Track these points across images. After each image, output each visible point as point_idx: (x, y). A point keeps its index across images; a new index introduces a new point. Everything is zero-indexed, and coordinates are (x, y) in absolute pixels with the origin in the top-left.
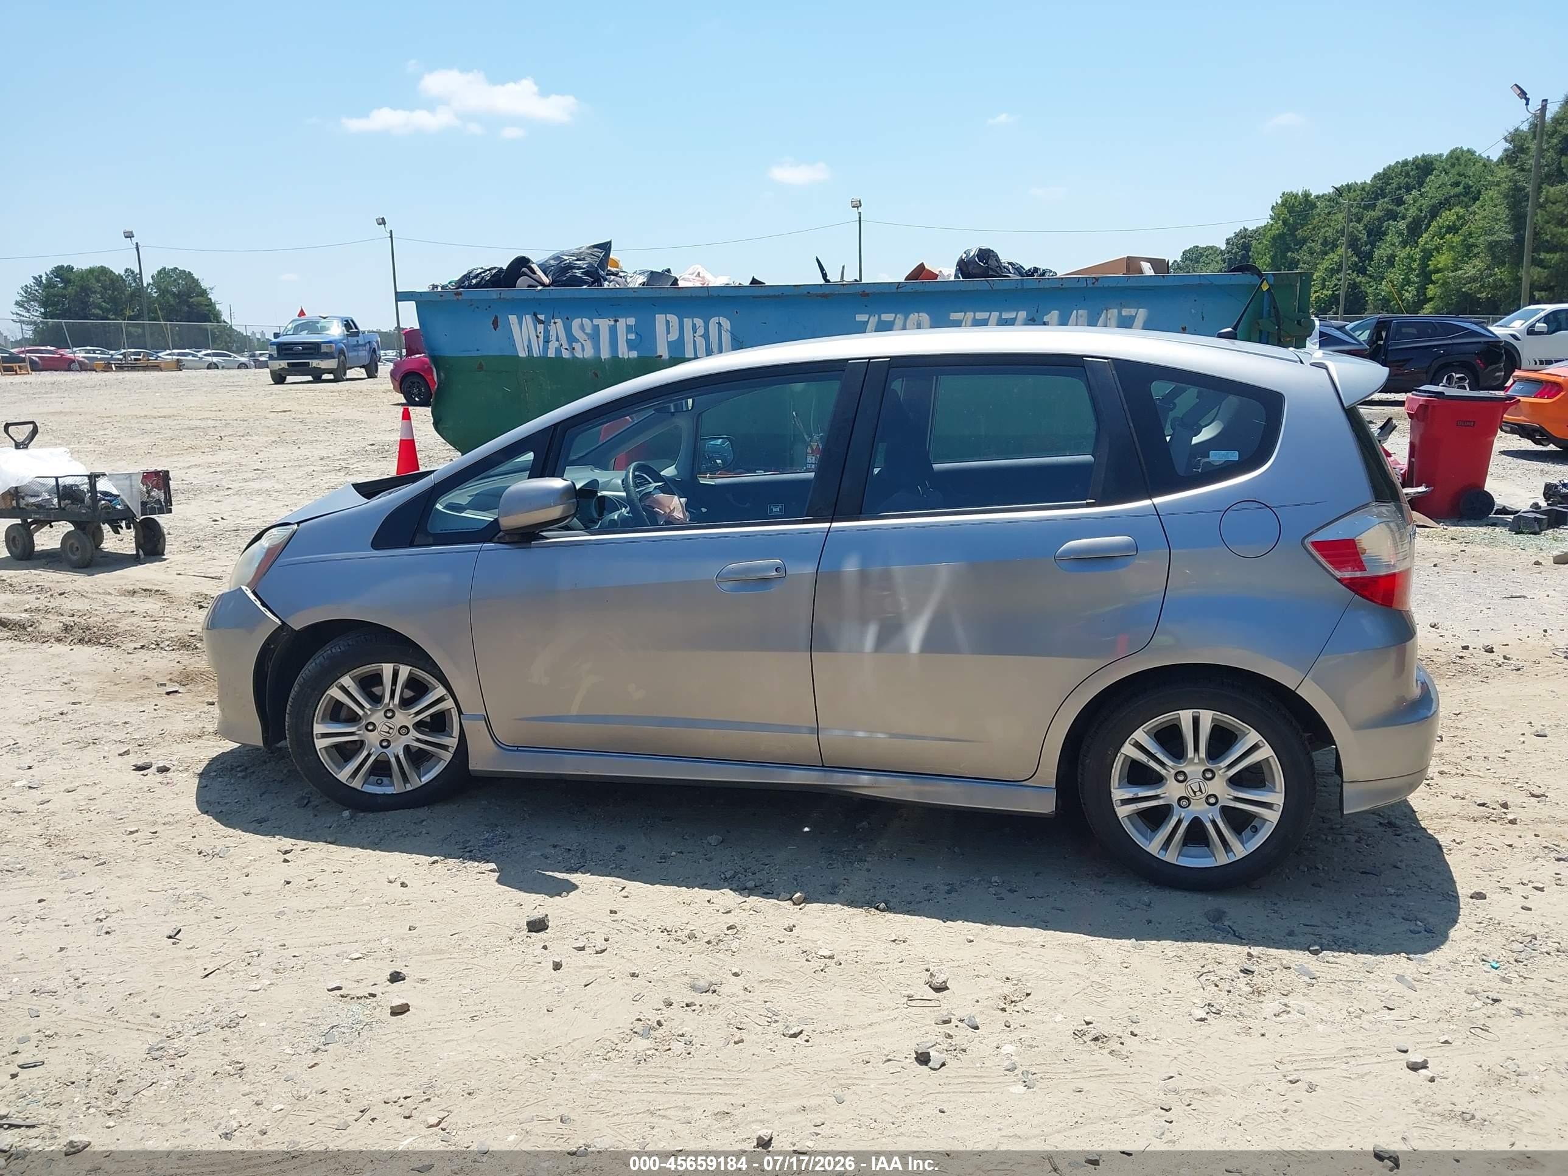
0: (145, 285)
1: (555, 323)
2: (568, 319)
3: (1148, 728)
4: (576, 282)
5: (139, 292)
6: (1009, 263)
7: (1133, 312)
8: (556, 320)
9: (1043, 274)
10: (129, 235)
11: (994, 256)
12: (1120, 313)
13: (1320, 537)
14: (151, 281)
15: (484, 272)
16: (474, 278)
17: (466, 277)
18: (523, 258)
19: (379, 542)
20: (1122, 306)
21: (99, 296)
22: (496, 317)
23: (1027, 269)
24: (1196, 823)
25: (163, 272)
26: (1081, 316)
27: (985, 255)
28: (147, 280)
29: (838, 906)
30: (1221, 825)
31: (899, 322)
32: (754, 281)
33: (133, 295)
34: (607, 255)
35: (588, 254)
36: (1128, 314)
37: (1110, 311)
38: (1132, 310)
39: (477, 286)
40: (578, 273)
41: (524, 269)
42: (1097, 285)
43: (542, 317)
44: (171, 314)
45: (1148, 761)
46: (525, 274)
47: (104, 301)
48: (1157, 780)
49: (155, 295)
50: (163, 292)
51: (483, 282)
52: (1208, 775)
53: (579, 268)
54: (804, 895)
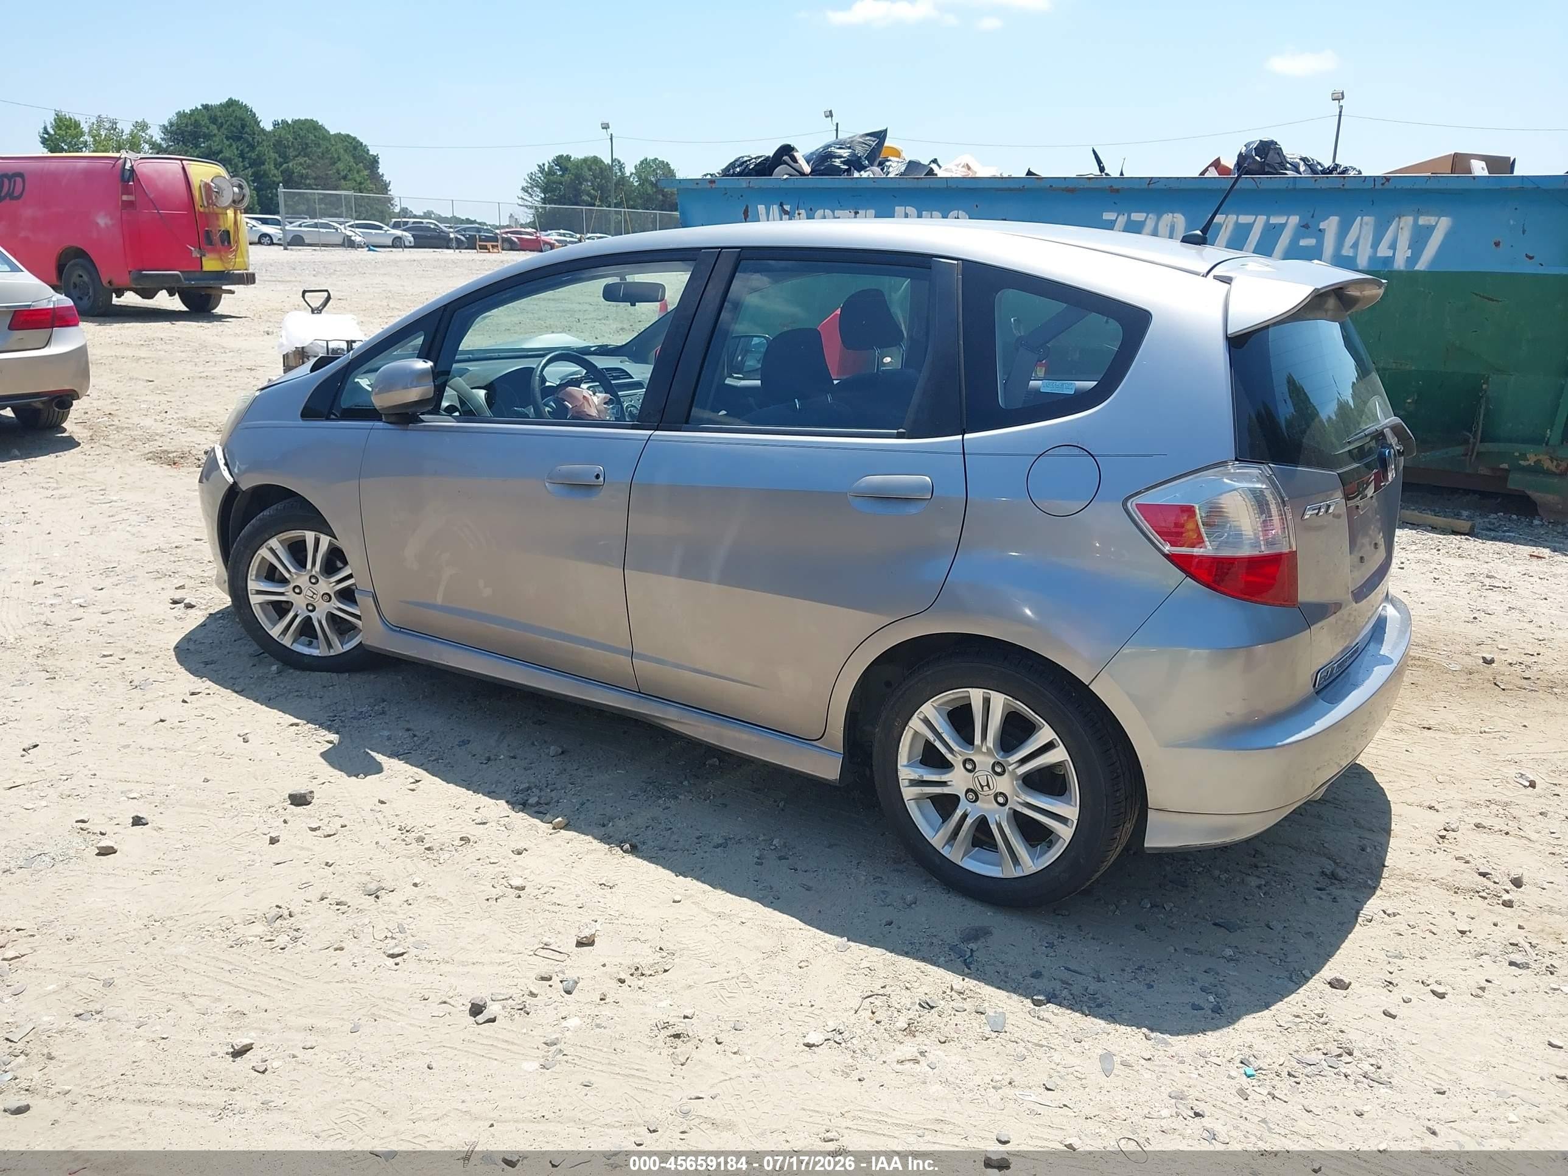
0: (628, 174)
1: (799, 214)
2: (811, 209)
3: (939, 702)
4: (835, 171)
5: (623, 180)
6: (1303, 159)
7: (1432, 220)
8: (801, 211)
9: (1343, 172)
10: (606, 127)
11: (1276, 149)
12: (1416, 221)
13: (1146, 499)
14: (634, 171)
15: (749, 160)
16: (739, 166)
17: (732, 165)
18: (789, 146)
19: (308, 413)
20: (1419, 213)
21: (589, 184)
22: (747, 207)
23: (1326, 167)
24: (982, 823)
25: (645, 162)
26: (1367, 224)
27: (1267, 148)
28: (629, 170)
29: (589, 838)
30: (1007, 830)
31: (1150, 225)
32: (1029, 173)
33: (617, 184)
34: (881, 143)
35: (860, 142)
36: (1427, 223)
37: (1403, 219)
38: (1433, 218)
39: (740, 174)
40: (837, 162)
41: (786, 158)
42: (1387, 186)
43: (787, 208)
44: (647, 202)
45: (935, 740)
46: (785, 163)
47: (593, 189)
48: (945, 765)
49: (636, 184)
50: (643, 181)
51: (747, 170)
52: (999, 769)
53: (840, 157)
54: (566, 821)
